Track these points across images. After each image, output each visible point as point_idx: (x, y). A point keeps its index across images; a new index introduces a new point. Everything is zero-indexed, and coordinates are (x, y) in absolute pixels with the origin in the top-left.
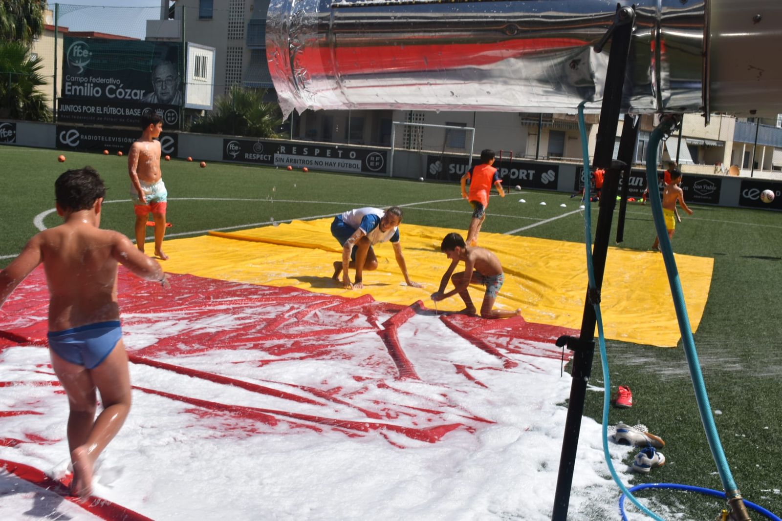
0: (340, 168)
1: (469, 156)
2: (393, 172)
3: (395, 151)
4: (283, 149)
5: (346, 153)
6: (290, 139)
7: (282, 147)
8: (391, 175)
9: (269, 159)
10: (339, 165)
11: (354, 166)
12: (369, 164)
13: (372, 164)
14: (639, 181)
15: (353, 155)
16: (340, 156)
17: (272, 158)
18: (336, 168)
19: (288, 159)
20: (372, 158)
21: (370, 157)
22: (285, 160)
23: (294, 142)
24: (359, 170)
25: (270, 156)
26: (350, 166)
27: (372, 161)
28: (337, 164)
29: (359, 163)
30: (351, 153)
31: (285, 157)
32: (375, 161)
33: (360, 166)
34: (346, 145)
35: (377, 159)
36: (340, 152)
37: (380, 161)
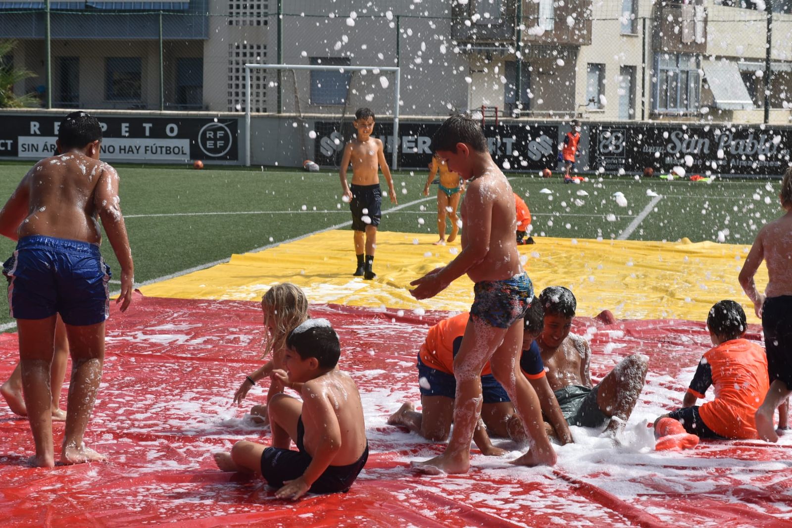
0: (150, 157)
1: (392, 120)
2: (252, 157)
3: (252, 117)
4: (35, 127)
5: (159, 128)
6: (48, 108)
7: (32, 123)
8: (248, 163)
9: (9, 148)
10: (146, 150)
11: (176, 150)
12: (204, 145)
13: (210, 144)
14: (703, 144)
15: (172, 130)
16: (147, 133)
17: (15, 145)
18: (141, 156)
19: (46, 145)
20: (210, 134)
21: (204, 133)
22: (41, 148)
23: (56, 113)
24: (186, 159)
25: (9, 142)
26: (169, 150)
27: (210, 139)
28: (142, 150)
29: (185, 144)
30: (168, 127)
31: (40, 141)
32: (215, 139)
33: (187, 150)
34: (159, 112)
35: (220, 134)
36: (147, 126)
37: (225, 138)
